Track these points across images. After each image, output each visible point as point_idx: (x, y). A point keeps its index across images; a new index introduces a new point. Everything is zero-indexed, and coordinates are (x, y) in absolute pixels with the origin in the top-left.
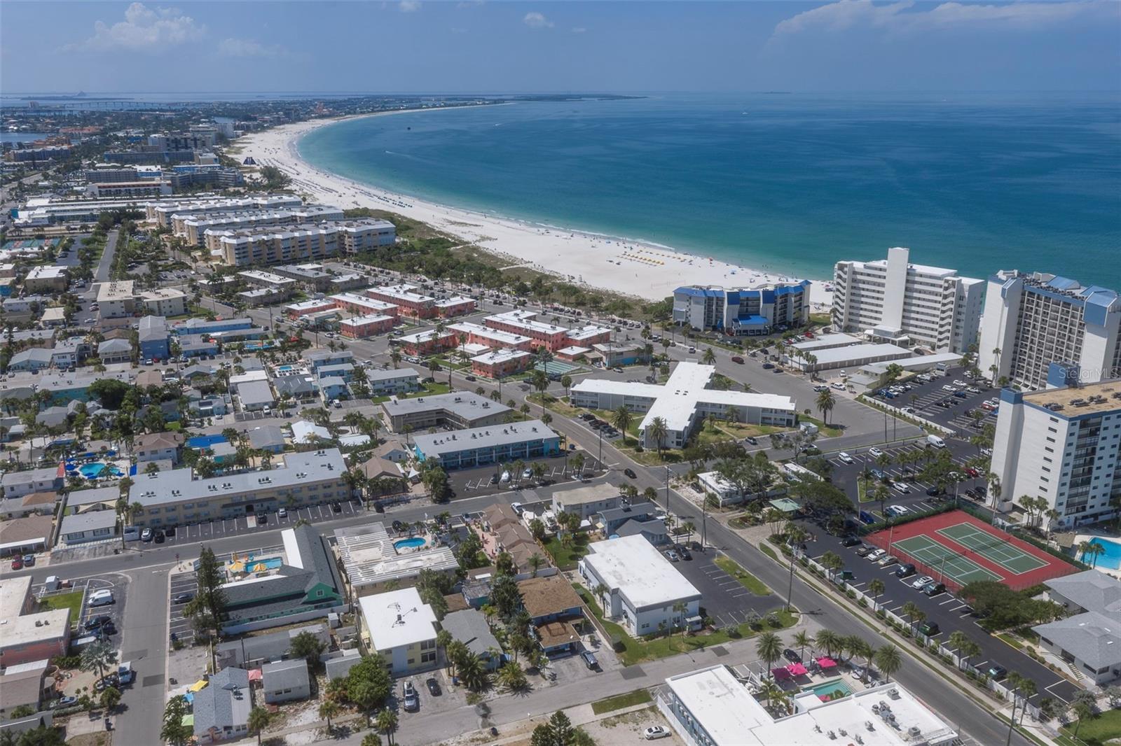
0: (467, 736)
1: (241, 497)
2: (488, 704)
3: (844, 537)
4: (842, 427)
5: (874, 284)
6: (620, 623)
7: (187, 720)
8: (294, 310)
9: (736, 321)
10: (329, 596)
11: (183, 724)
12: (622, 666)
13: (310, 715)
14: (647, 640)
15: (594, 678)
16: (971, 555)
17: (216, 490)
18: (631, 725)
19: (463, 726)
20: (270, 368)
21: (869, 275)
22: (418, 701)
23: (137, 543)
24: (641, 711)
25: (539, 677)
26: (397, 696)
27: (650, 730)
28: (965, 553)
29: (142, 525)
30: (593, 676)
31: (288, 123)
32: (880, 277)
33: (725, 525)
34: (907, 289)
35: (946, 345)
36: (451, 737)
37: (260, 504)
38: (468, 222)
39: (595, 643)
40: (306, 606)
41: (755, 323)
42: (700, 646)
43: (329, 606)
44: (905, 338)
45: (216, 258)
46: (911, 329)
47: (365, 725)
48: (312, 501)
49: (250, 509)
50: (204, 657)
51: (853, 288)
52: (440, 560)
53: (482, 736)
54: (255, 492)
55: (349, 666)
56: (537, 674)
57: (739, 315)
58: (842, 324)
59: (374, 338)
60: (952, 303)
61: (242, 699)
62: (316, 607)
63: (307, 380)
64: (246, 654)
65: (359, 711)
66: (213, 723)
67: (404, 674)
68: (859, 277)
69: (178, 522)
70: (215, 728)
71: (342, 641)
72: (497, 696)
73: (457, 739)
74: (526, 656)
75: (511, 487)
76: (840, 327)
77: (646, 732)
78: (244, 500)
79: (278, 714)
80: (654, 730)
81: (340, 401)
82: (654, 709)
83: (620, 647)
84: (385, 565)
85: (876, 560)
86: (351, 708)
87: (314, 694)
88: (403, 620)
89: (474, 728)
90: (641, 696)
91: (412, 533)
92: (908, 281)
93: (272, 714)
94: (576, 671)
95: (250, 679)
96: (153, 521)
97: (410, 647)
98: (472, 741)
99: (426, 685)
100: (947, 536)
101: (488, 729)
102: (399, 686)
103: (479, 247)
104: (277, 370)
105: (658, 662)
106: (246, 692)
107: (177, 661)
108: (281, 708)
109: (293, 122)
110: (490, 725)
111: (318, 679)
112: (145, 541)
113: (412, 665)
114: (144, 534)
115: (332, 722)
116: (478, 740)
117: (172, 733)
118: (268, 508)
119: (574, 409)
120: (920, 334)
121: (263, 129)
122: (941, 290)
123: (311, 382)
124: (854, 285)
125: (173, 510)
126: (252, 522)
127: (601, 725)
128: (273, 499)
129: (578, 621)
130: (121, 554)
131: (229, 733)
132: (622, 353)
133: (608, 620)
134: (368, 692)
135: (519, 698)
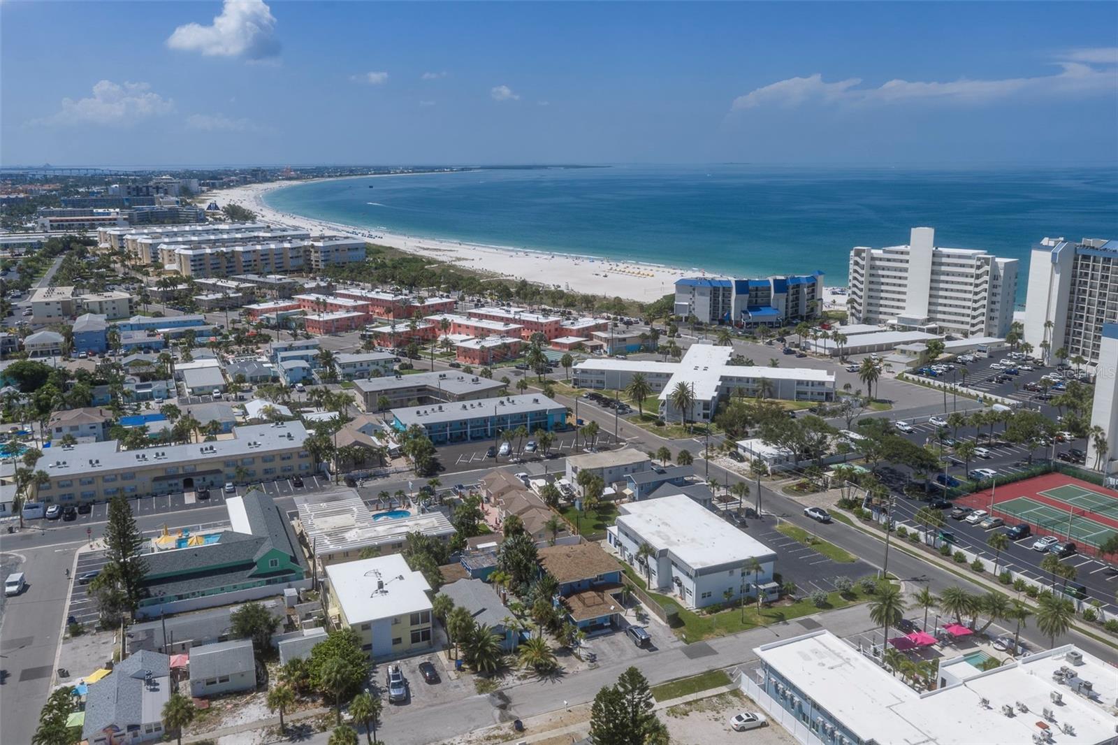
0: (479, 733)
1: (178, 468)
2: (506, 693)
3: (930, 501)
4: (890, 402)
5: (896, 269)
6: (670, 595)
7: (75, 719)
8: (254, 310)
9: (745, 312)
10: (285, 568)
11: (67, 726)
12: (682, 644)
13: (256, 711)
14: (710, 613)
15: (648, 658)
16: (1091, 515)
17: (146, 460)
18: (710, 714)
19: (474, 720)
20: (223, 357)
21: (889, 260)
22: (407, 690)
23: (40, 521)
24: (720, 696)
25: (573, 658)
26: (378, 685)
27: (739, 718)
28: (1083, 514)
29: (49, 501)
30: (646, 656)
31: (255, 183)
32: (901, 261)
33: (780, 493)
34: (933, 273)
35: (981, 330)
36: (457, 734)
37: (201, 478)
38: (442, 248)
39: (642, 617)
40: (255, 580)
41: (766, 315)
42: (781, 618)
43: (285, 580)
44: (932, 325)
45: (170, 272)
46: (939, 316)
47: (333, 723)
48: (268, 476)
49: (188, 484)
50: (111, 643)
51: (872, 275)
52: (431, 525)
53: (501, 733)
54: (195, 463)
55: (312, 645)
56: (569, 655)
57: (748, 307)
58: (861, 315)
59: (343, 334)
60: (986, 282)
61: (158, 690)
62: (269, 582)
63: (265, 365)
64: (168, 634)
65: (325, 705)
66: (112, 719)
67: (387, 658)
68: (878, 263)
69: (96, 498)
70: (113, 727)
71: (302, 620)
72: (518, 682)
73: (467, 737)
74: (551, 633)
75: (511, 460)
76: (859, 319)
77: (734, 721)
78: (181, 472)
79: (208, 710)
80: (745, 718)
81: (304, 385)
82: (736, 693)
83: (676, 621)
84: (359, 531)
85: (978, 522)
86: (314, 701)
87: (261, 685)
88: (385, 589)
89: (490, 723)
90: (715, 678)
91: (393, 506)
92: (933, 263)
93: (200, 711)
94: (623, 651)
95: (171, 666)
96: (63, 497)
97: (396, 620)
98: (489, 738)
99: (418, 672)
100: (1052, 497)
101: (510, 724)
102: (380, 673)
103: (455, 265)
104: (230, 358)
105: (730, 638)
106: (164, 683)
107: (73, 649)
108: (214, 704)
109: (260, 182)
110: (511, 718)
111: (268, 667)
112: (50, 519)
113: (399, 647)
114: (49, 510)
115: (286, 719)
116: (496, 737)
117: (49, 735)
118: (212, 484)
119: (576, 390)
120: (949, 321)
121: (229, 187)
122: (973, 271)
123: (269, 368)
124: (873, 272)
125: (90, 483)
126: (190, 498)
127: (668, 715)
128: (218, 471)
129: (618, 591)
130: (18, 533)
131: (135, 735)
132: (624, 340)
133: (654, 592)
134: (338, 672)
135: (548, 684)
